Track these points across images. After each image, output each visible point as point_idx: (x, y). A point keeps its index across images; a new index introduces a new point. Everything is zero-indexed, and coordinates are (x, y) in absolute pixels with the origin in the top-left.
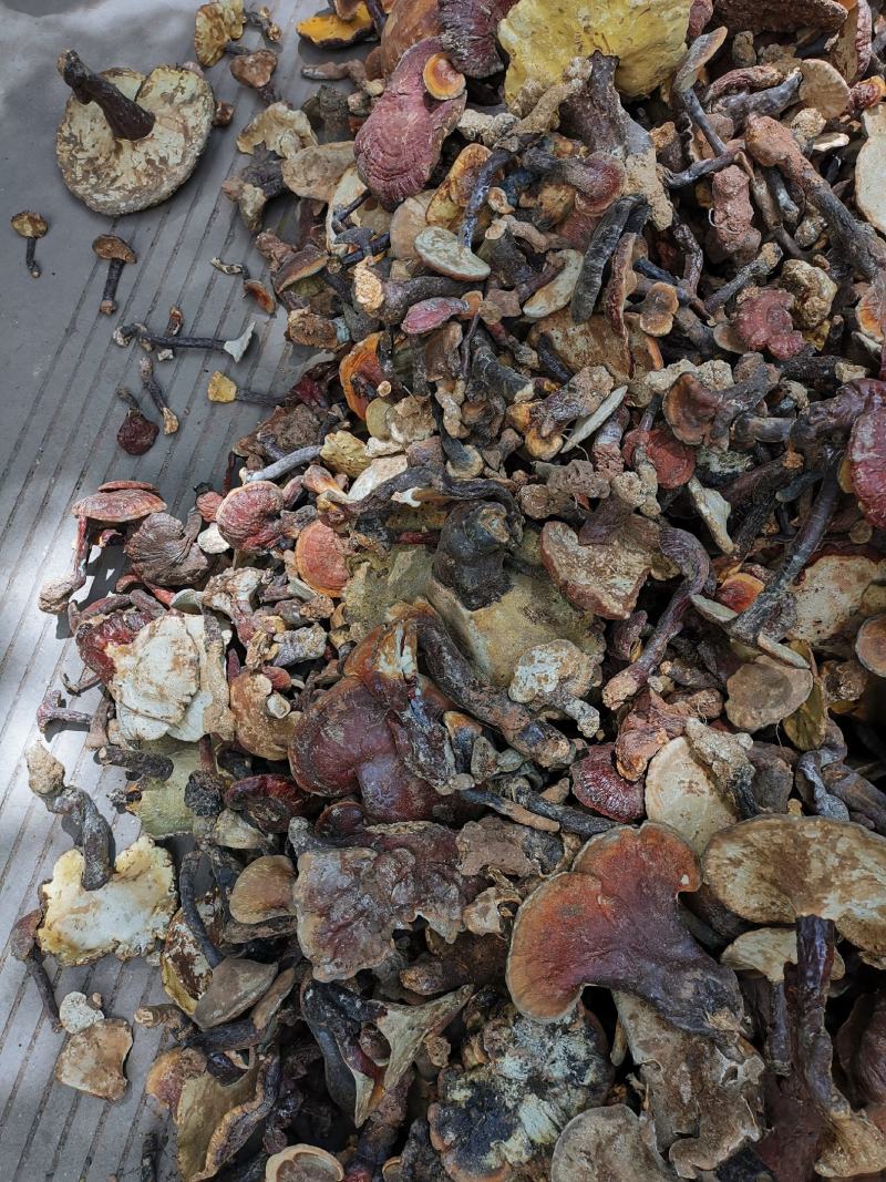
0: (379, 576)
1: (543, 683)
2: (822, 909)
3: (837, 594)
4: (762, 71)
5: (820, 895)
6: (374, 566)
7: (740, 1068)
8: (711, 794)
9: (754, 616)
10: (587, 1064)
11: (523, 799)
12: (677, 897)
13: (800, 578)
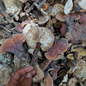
1: (12, 12)
3: (58, 9)
7: (26, 65)
10: (9, 62)
11: (8, 28)
12: (23, 43)
13: (53, 6)
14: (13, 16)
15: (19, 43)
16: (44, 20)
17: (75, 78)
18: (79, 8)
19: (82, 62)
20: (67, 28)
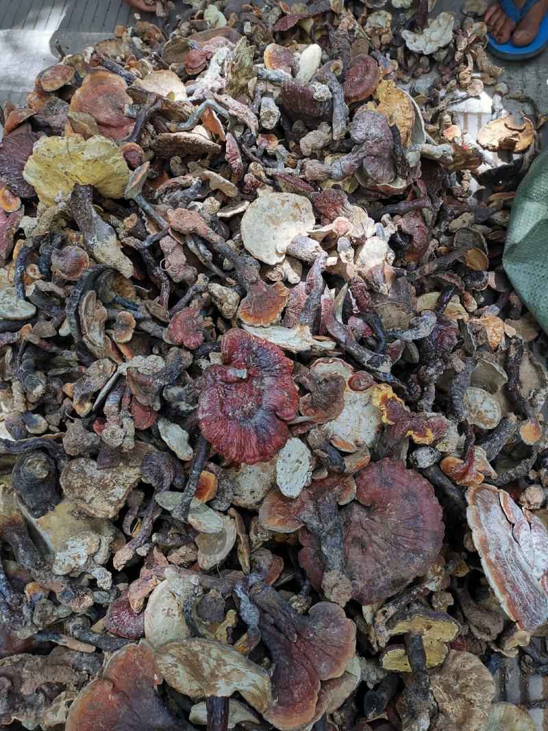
0: (9, 493)
1: (77, 559)
2: (217, 691)
3: (261, 473)
4: (184, 179)
5: (213, 683)
6: (7, 486)
8: (179, 616)
9: (181, 507)
11: (76, 633)
12: (156, 687)
13: (238, 468)
14: (83, 574)
15: (138, 693)
16: (219, 543)
18: (335, 455)
19: (464, 667)
20: (321, 551)
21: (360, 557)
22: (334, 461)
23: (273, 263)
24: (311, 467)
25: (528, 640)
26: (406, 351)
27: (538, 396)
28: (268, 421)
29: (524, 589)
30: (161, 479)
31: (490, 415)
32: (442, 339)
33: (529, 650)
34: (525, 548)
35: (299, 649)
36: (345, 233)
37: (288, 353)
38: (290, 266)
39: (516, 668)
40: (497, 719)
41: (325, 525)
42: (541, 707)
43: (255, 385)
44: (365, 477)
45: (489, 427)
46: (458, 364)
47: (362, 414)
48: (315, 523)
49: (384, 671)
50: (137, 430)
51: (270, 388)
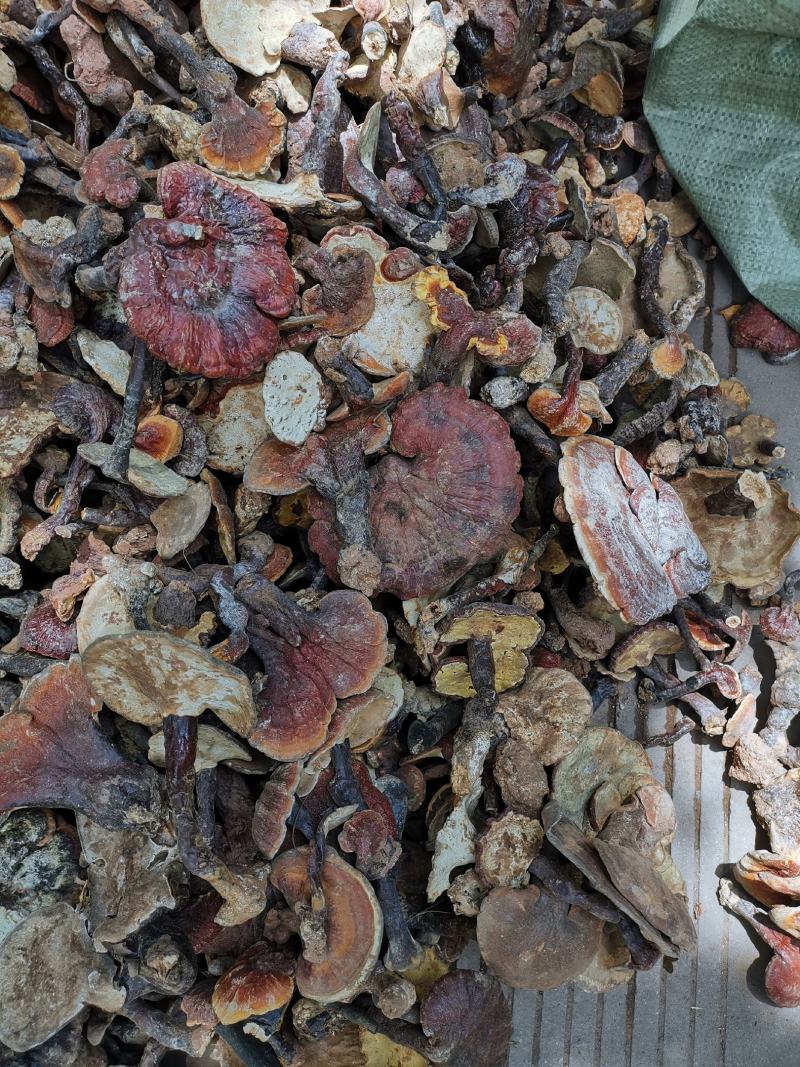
2: (177, 708)
5: (170, 697)
7: (170, 852)
10: (58, 871)
12: (96, 717)
13: (215, 411)
15: (70, 727)
16: (186, 520)
17: (516, 812)
18: (358, 379)
19: (552, 684)
20: (337, 521)
21: (397, 530)
22: (357, 388)
23: (258, 71)
24: (324, 401)
25: (649, 657)
26: (480, 227)
27: (684, 309)
28: (243, 314)
29: (634, 567)
30: (86, 422)
31: (606, 331)
32: (535, 203)
33: (650, 671)
34: (646, 523)
35: (305, 656)
36: (377, 15)
37: (278, 212)
38: (290, 82)
39: (632, 696)
40: (593, 748)
41: (344, 484)
42: (662, 744)
43: (219, 255)
44: (405, 412)
45: (605, 351)
46: (558, 244)
47: (403, 318)
48: (327, 481)
49: (440, 697)
50: (41, 346)
51: (245, 261)
